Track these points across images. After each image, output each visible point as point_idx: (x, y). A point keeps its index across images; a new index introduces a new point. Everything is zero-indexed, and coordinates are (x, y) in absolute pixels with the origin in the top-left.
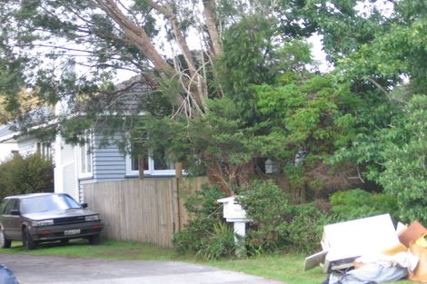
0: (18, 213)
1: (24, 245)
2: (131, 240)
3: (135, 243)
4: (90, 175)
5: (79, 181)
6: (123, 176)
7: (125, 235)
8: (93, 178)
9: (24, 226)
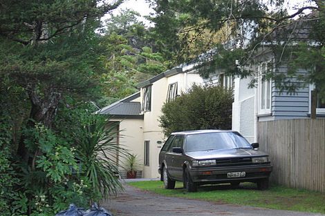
0: (181, 151)
1: (185, 187)
2: (299, 187)
3: (302, 189)
4: (268, 111)
5: (258, 118)
6: (305, 114)
7: (294, 180)
8: (271, 115)
9: (185, 166)
